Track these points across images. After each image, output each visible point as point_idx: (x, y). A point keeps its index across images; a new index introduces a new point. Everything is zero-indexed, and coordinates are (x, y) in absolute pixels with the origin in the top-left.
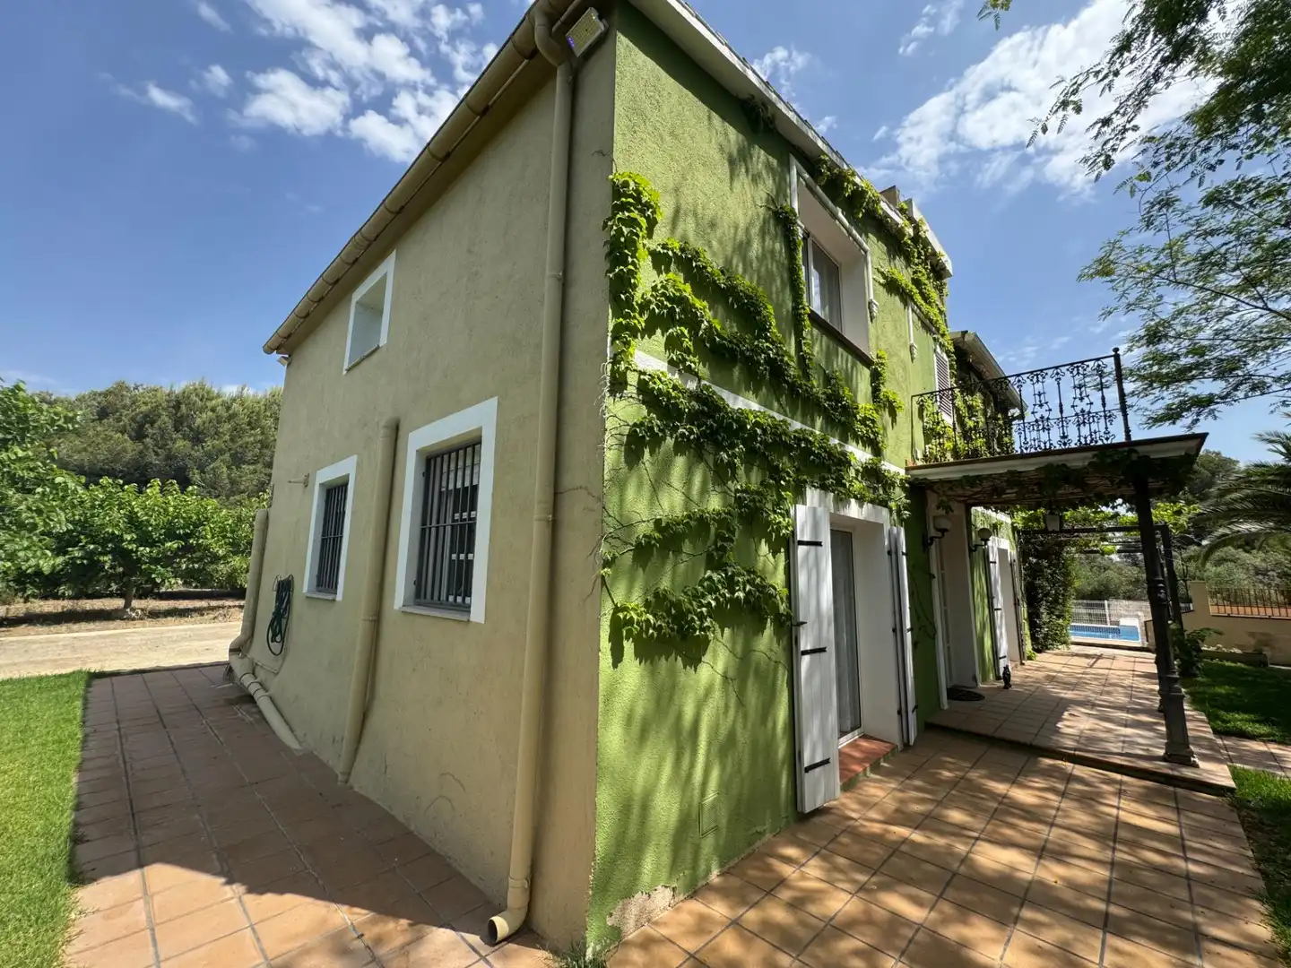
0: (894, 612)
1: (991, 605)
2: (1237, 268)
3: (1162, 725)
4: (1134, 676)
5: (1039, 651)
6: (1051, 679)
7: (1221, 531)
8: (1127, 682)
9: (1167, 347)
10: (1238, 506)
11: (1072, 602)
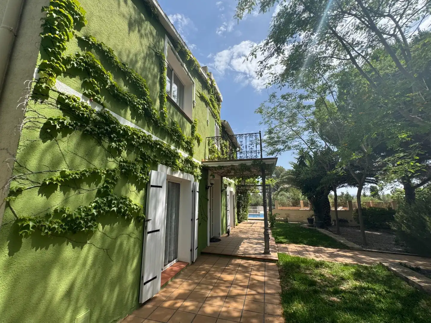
0: (193, 213)
1: (226, 209)
2: (287, 118)
3: (263, 243)
4: (261, 228)
5: (239, 223)
6: (241, 231)
7: (281, 187)
8: (259, 230)
9: (273, 135)
10: (285, 180)
11: (249, 207)
